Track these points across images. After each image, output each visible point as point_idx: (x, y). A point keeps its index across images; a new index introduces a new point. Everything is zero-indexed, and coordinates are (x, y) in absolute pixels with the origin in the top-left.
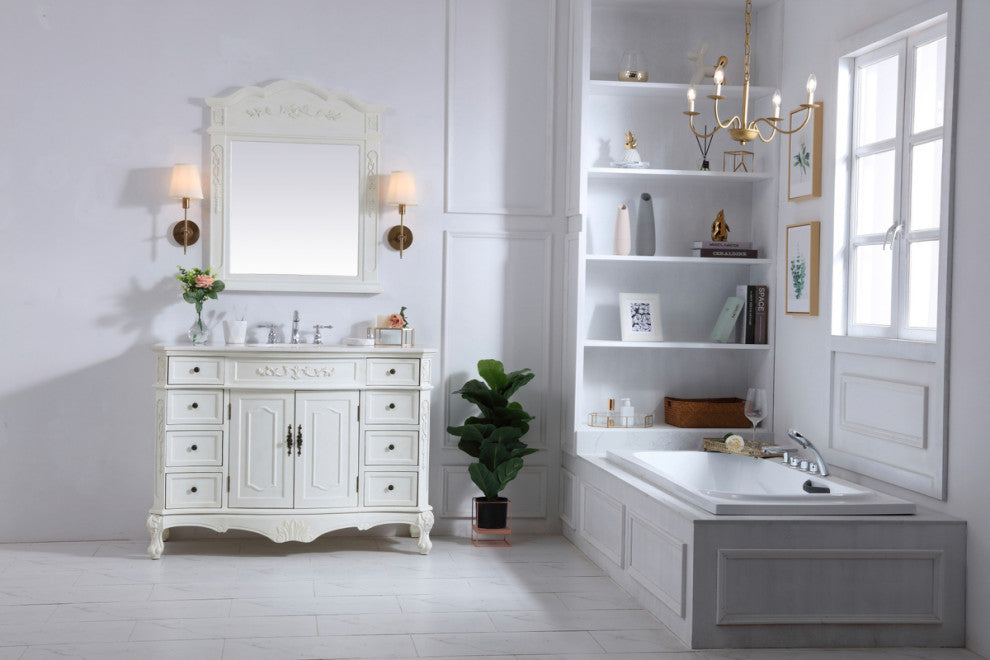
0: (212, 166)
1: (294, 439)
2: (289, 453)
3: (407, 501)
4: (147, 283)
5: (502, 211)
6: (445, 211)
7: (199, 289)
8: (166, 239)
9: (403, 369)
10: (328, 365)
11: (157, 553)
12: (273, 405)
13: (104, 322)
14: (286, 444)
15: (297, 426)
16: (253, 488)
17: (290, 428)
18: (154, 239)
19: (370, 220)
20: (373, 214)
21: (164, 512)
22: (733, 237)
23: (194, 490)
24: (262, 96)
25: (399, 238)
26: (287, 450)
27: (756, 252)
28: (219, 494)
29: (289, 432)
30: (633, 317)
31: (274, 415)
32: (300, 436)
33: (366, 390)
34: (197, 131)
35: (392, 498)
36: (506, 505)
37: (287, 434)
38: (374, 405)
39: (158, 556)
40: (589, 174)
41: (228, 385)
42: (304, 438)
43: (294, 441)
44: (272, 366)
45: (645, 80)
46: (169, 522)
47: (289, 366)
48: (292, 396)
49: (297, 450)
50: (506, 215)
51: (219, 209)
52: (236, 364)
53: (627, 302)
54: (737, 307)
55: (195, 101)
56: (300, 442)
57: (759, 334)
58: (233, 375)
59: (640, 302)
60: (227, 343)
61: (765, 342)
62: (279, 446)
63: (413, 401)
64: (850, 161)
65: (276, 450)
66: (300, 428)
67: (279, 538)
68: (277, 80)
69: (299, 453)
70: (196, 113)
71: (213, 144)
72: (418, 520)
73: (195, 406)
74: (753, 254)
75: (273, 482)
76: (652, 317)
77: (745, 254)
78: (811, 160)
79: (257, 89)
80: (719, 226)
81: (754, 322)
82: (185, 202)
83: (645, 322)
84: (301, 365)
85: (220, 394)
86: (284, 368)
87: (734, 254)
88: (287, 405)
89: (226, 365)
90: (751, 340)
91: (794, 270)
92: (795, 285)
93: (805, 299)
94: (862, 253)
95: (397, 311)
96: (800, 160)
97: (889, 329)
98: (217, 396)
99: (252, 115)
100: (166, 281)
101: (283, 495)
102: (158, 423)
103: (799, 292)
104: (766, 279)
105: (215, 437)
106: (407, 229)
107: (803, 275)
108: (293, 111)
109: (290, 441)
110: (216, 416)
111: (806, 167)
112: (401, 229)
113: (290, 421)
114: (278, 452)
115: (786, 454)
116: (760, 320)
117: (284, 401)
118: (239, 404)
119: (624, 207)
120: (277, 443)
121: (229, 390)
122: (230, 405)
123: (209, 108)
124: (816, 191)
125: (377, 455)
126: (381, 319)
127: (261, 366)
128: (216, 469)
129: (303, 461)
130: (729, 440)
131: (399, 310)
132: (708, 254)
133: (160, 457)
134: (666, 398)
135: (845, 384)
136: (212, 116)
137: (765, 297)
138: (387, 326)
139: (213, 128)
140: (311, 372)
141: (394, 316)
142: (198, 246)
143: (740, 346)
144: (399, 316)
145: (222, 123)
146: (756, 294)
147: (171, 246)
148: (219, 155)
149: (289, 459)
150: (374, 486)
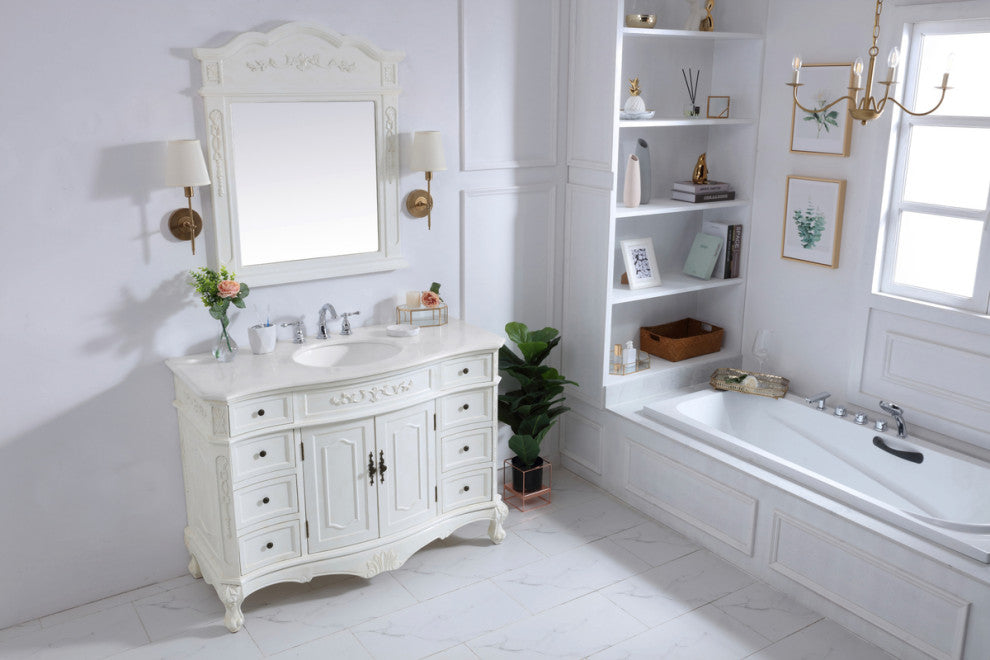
0: (211, 138)
1: (376, 466)
2: (372, 482)
3: (482, 498)
4: (143, 291)
5: (513, 165)
6: (462, 168)
7: (217, 295)
8: (160, 235)
9: (475, 365)
10: (406, 378)
11: (238, 625)
12: (352, 436)
13: (94, 346)
14: (368, 474)
15: (379, 452)
16: (336, 528)
17: (371, 456)
18: (145, 235)
19: (390, 188)
20: (393, 180)
21: (243, 579)
23: (270, 545)
24: (264, 44)
25: (418, 205)
26: (369, 480)
28: (298, 543)
29: (371, 461)
30: (635, 263)
31: (353, 446)
32: (382, 460)
33: (441, 397)
34: (186, 92)
35: (467, 498)
37: (368, 463)
38: (449, 408)
39: (239, 628)
40: (621, 128)
41: (298, 423)
42: (385, 464)
43: (376, 469)
44: (347, 392)
45: (653, 25)
46: (249, 589)
47: (367, 389)
48: (372, 422)
49: (380, 478)
50: (516, 169)
51: (223, 191)
52: (306, 397)
53: (629, 248)
54: (719, 246)
55: (178, 52)
56: (383, 468)
57: (734, 269)
58: (303, 412)
59: (637, 248)
61: (737, 276)
62: (360, 477)
63: (486, 399)
65: (357, 482)
66: (382, 454)
67: (368, 573)
68: (285, 22)
69: (382, 480)
70: (181, 69)
71: (209, 110)
72: (495, 514)
73: (263, 454)
74: (731, 196)
75: (356, 517)
76: (649, 261)
79: (259, 36)
80: (701, 169)
81: (731, 259)
82: (188, 191)
83: (645, 268)
84: (379, 386)
85: (291, 434)
86: (361, 392)
87: (719, 197)
88: (367, 430)
89: (295, 401)
90: (728, 275)
91: (800, 220)
92: (801, 234)
93: (822, 251)
94: (908, 219)
95: (427, 289)
96: (816, 116)
97: (970, 299)
98: (286, 438)
99: (253, 69)
100: (165, 286)
101: (368, 527)
102: (221, 483)
103: (808, 242)
104: (742, 218)
105: (288, 483)
106: (427, 194)
107: (819, 226)
108: (302, 63)
109: (372, 471)
110: (287, 460)
111: (829, 125)
112: (420, 193)
113: (370, 449)
114: (360, 484)
115: (822, 402)
116: (735, 257)
117: (363, 428)
118: (313, 443)
119: (634, 158)
120: (357, 474)
121: (301, 429)
122: (302, 444)
123: (200, 61)
124: (847, 152)
125: (453, 460)
126: (409, 298)
127: (336, 395)
128: (290, 517)
129: (386, 488)
130: (746, 381)
131: (429, 286)
132: (700, 199)
133: (228, 520)
134: (642, 328)
135: (893, 341)
136: (204, 73)
137: (740, 236)
138: (423, 307)
139: (207, 90)
140: (389, 392)
141: (429, 295)
142: (200, 240)
143: (721, 283)
144: (433, 294)
145: (219, 82)
146: (734, 232)
147: (169, 243)
148: (218, 123)
149: (372, 489)
150: (450, 491)
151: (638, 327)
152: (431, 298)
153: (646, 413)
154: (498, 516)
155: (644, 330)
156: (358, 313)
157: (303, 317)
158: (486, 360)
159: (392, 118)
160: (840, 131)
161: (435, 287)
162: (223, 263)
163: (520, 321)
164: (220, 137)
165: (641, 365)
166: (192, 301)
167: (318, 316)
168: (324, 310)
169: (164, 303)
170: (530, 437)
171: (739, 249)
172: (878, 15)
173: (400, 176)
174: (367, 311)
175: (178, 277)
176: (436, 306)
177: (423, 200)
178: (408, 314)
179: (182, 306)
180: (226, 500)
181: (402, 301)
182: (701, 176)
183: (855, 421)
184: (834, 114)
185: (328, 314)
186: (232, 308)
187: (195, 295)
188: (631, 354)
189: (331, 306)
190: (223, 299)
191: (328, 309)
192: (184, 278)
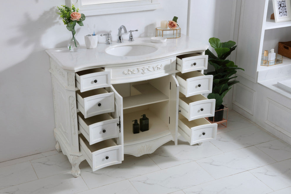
4: (35, 15)
7: (70, 19)
11: (77, 174)
13: (12, 42)
30: (279, 9)
44: (131, 69)
47: (140, 67)
52: (111, 69)
59: (281, 0)
67: (138, 154)
76: (287, 7)
83: (284, 11)
84: (146, 66)
86: (137, 69)
95: (171, 19)
100: (45, 13)
126: (162, 24)
127: (125, 70)
131: (173, 18)
134: (279, 43)
138: (169, 28)
140: (151, 69)
141: (172, 23)
144: (174, 22)
153: (279, 86)
155: (280, 43)
156: (137, 31)
157: (111, 31)
161: (175, 19)
162: (73, 3)
163: (217, 37)
165: (277, 61)
166: (58, 22)
167: (118, 31)
168: (121, 28)
169: (45, 22)
174: (141, 30)
175: (51, 9)
176: (176, 28)
178: (161, 32)
179: (54, 24)
180: (73, 117)
181: (158, 25)
185: (123, 31)
186: (77, 26)
187: (60, 19)
188: (273, 56)
189: (124, 27)
190: (73, 21)
191: (122, 28)
192: (54, 10)
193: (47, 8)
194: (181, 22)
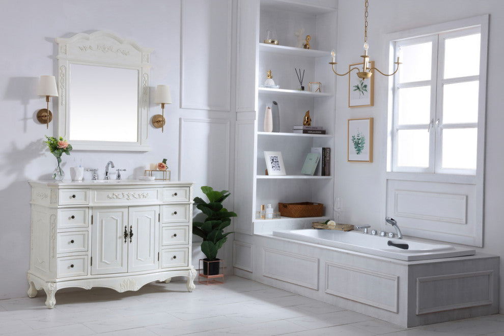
0: (60, 78)
2: (125, 241)
3: (183, 264)
4: (22, 144)
5: (207, 108)
6: (181, 107)
7: (57, 148)
8: (32, 119)
9: (181, 192)
10: (145, 192)
11: (53, 305)
12: (116, 215)
14: (124, 237)
15: (130, 226)
16: (106, 263)
17: (126, 227)
18: (25, 119)
19: (144, 111)
20: (146, 108)
21: (57, 280)
22: (313, 124)
23: (72, 266)
24: (88, 39)
25: (158, 122)
26: (124, 240)
27: (325, 131)
28: (86, 268)
29: (125, 230)
30: (272, 163)
31: (117, 220)
32: (131, 231)
33: (163, 205)
34: (50, 57)
35: (175, 263)
36: (219, 262)
37: (124, 231)
38: (167, 212)
39: (53, 307)
40: (259, 91)
41: (91, 204)
42: (133, 232)
43: (128, 234)
44: (117, 193)
45: (278, 44)
46: (60, 286)
47: (126, 192)
48: (127, 209)
49: (129, 240)
50: (209, 110)
51: (64, 103)
52: (96, 192)
53: (268, 156)
54: (318, 158)
55: (48, 39)
56: (131, 235)
57: (327, 171)
58: (94, 198)
59: (273, 156)
60: (73, 180)
61: (329, 175)
62: (120, 238)
63: (186, 209)
64: (394, 90)
65: (118, 240)
66: (131, 227)
67: (121, 290)
68: (96, 31)
69: (131, 241)
70: (49, 46)
71: (60, 65)
72: (189, 273)
73: (73, 217)
74: (324, 132)
75: (116, 259)
76: (279, 163)
77: (321, 132)
78: (369, 88)
79: (86, 35)
80: (308, 119)
81: (325, 166)
82: (48, 98)
83: (277, 166)
84: (131, 192)
85: (87, 210)
86: (123, 193)
87: (316, 132)
88: (124, 214)
89: (90, 193)
90: (324, 174)
91: (355, 141)
92: (356, 148)
93: (365, 155)
94: (401, 134)
95: (161, 161)
96: (358, 88)
97: (427, 168)
98: (85, 211)
99: (82, 50)
100: (32, 144)
101: (122, 265)
102: (51, 228)
103: (359, 151)
104: (330, 144)
105: (84, 235)
106: (162, 116)
107: (363, 143)
108: (104, 49)
109: (126, 235)
110: (84, 222)
111: (364, 92)
112: (159, 116)
113: (125, 224)
114: (119, 241)
115: (366, 229)
116: (327, 164)
117: (123, 212)
118: (98, 215)
119: (269, 108)
120: (118, 236)
121: (92, 208)
122: (92, 216)
123: (58, 44)
124: (372, 103)
125: (168, 240)
126: (151, 165)
127: (110, 193)
128: (84, 253)
129: (133, 245)
130: (329, 223)
131: (162, 160)
132: (305, 132)
133: (53, 248)
134: (279, 203)
135: (397, 194)
136: (60, 49)
137: (330, 153)
138: (158, 169)
139: (60, 56)
140: (136, 196)
141: (161, 164)
142: (51, 124)
143: (320, 177)
144: (164, 164)
145: (66, 53)
146: (326, 152)
147: (35, 124)
148: (64, 72)
149: (125, 245)
150: (166, 257)
151: (278, 202)
152: (162, 166)
154: (191, 275)
155: (281, 204)
156: (125, 170)
158: (186, 191)
159: (146, 79)
160: (368, 94)
161: (165, 161)
162: (60, 135)
164: (64, 78)
165: (275, 216)
166: (44, 154)
167: (105, 169)
168: (109, 164)
169: (31, 152)
170: (212, 244)
171: (330, 160)
172: (366, 32)
173: (149, 107)
175: (39, 141)
176: (165, 169)
177: (161, 119)
178: (150, 172)
179: (39, 155)
180: (53, 238)
181: (148, 168)
182: (308, 122)
183: (380, 236)
184: (365, 86)
185: (110, 165)
186: (64, 154)
187: (47, 150)
188: (270, 211)
189: (111, 162)
190: (60, 149)
191: (111, 164)
192: (41, 142)
193: (34, 139)
194: (171, 165)
